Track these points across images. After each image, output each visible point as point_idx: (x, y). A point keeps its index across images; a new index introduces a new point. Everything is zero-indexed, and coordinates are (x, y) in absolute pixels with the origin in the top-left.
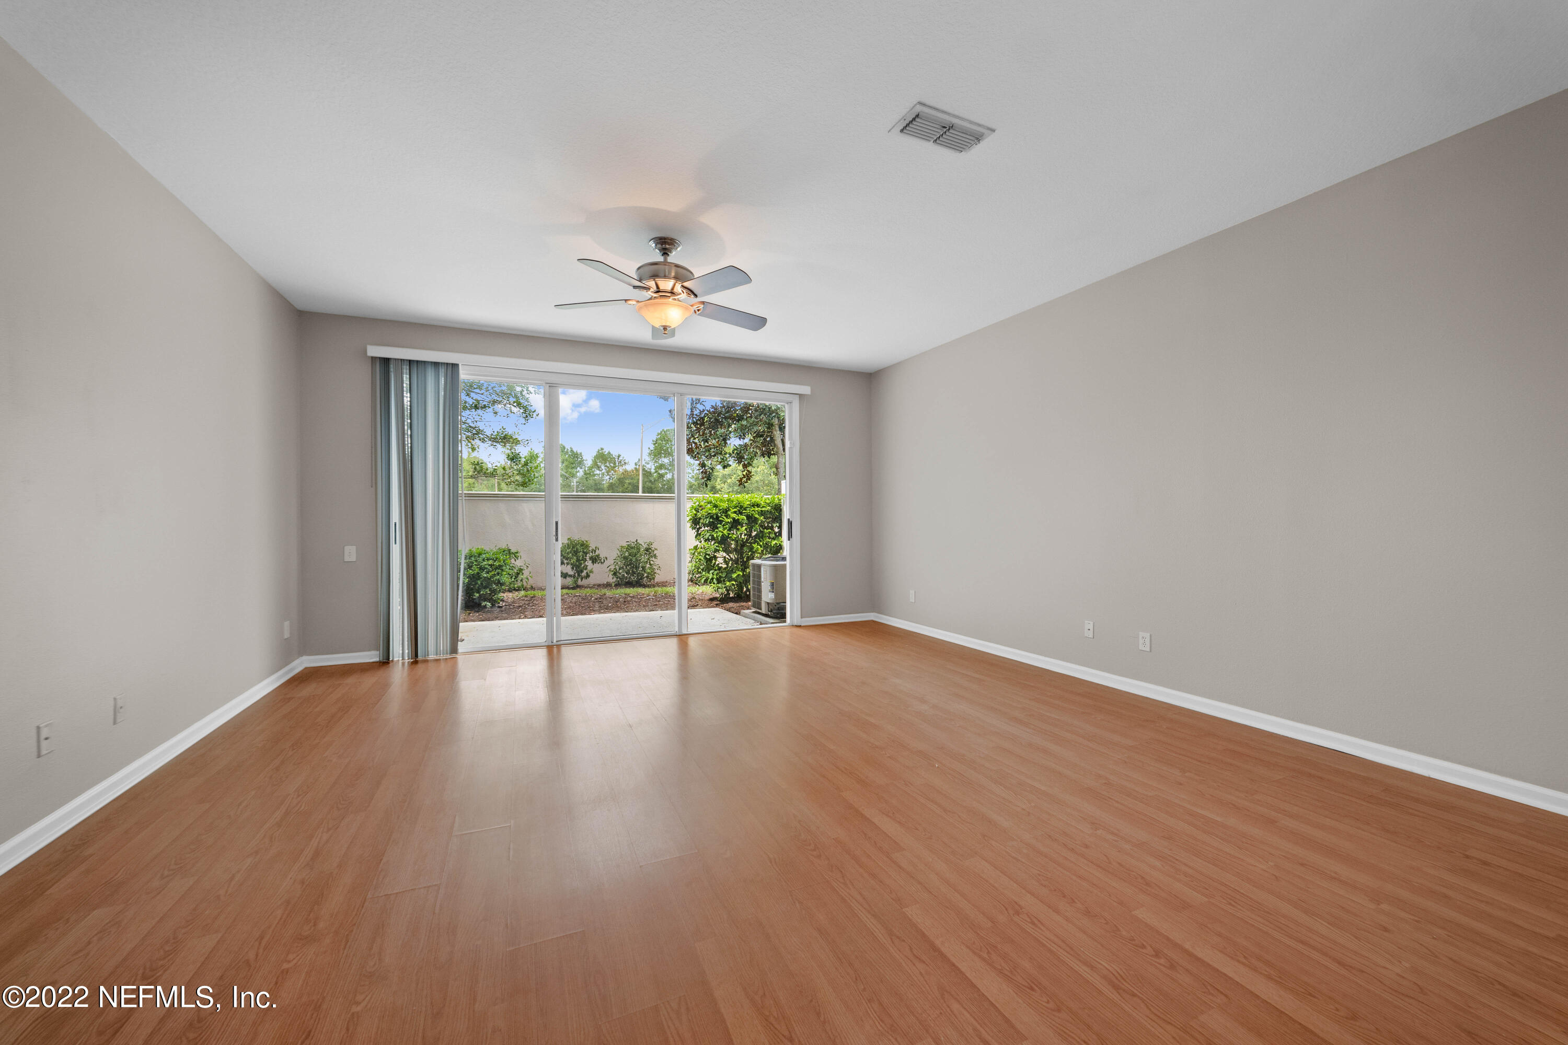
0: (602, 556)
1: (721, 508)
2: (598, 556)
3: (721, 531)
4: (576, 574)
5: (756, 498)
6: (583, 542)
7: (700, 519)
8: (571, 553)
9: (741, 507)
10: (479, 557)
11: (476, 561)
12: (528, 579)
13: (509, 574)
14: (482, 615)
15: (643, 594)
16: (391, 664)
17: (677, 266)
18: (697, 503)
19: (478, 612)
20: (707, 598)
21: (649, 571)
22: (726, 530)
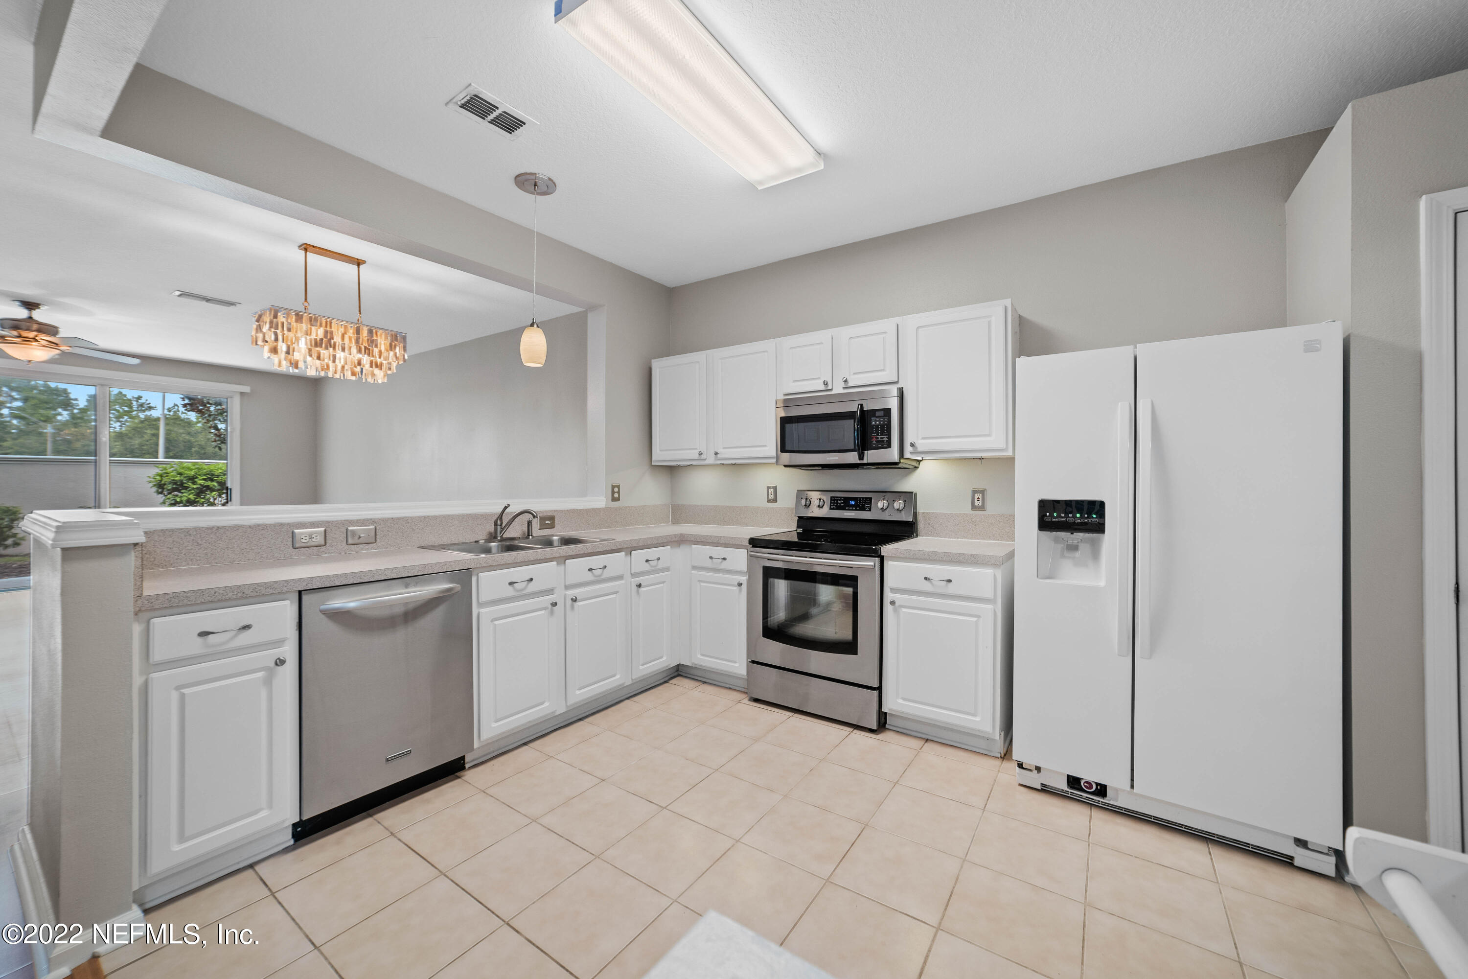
1: (186, 475)
9: (213, 475)
17: (40, 323)
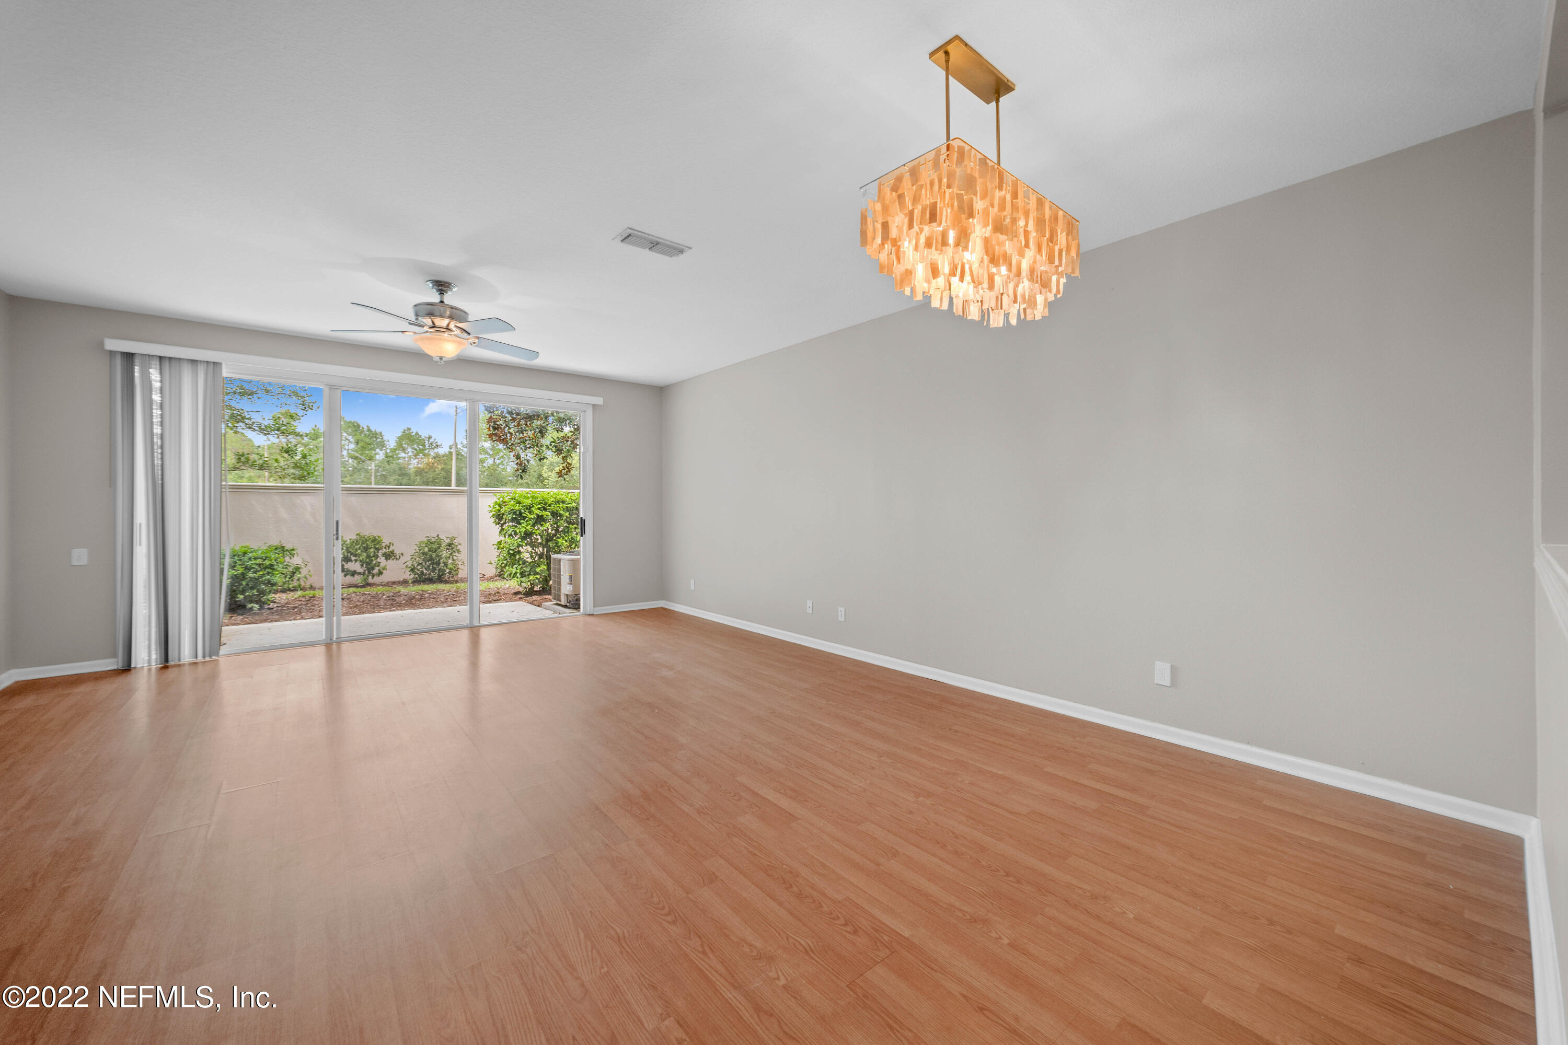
0: (397, 552)
1: (524, 504)
2: (392, 552)
3: (524, 527)
4: (367, 572)
5: (562, 495)
6: (375, 537)
7: (503, 514)
8: (360, 549)
9: (546, 504)
10: (244, 556)
11: (240, 560)
12: (305, 577)
13: (282, 573)
14: (248, 618)
15: (444, 590)
16: (133, 671)
17: (451, 307)
18: (501, 499)
19: (242, 615)
20: (513, 591)
21: (451, 566)
22: (530, 526)
